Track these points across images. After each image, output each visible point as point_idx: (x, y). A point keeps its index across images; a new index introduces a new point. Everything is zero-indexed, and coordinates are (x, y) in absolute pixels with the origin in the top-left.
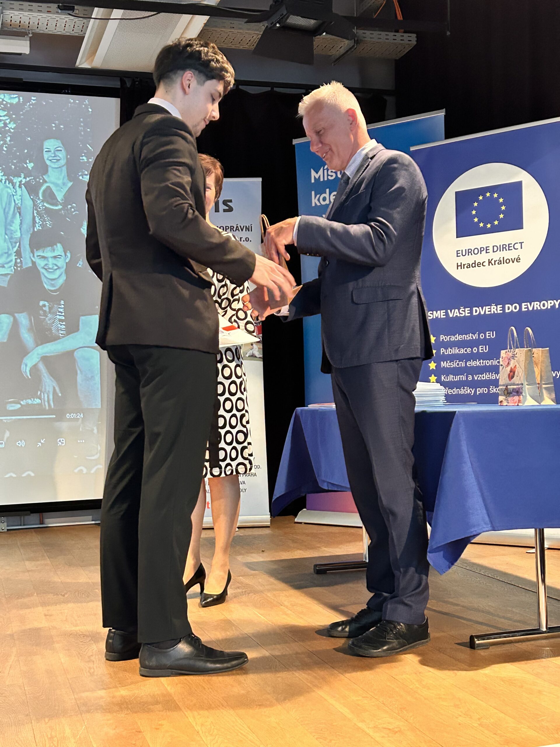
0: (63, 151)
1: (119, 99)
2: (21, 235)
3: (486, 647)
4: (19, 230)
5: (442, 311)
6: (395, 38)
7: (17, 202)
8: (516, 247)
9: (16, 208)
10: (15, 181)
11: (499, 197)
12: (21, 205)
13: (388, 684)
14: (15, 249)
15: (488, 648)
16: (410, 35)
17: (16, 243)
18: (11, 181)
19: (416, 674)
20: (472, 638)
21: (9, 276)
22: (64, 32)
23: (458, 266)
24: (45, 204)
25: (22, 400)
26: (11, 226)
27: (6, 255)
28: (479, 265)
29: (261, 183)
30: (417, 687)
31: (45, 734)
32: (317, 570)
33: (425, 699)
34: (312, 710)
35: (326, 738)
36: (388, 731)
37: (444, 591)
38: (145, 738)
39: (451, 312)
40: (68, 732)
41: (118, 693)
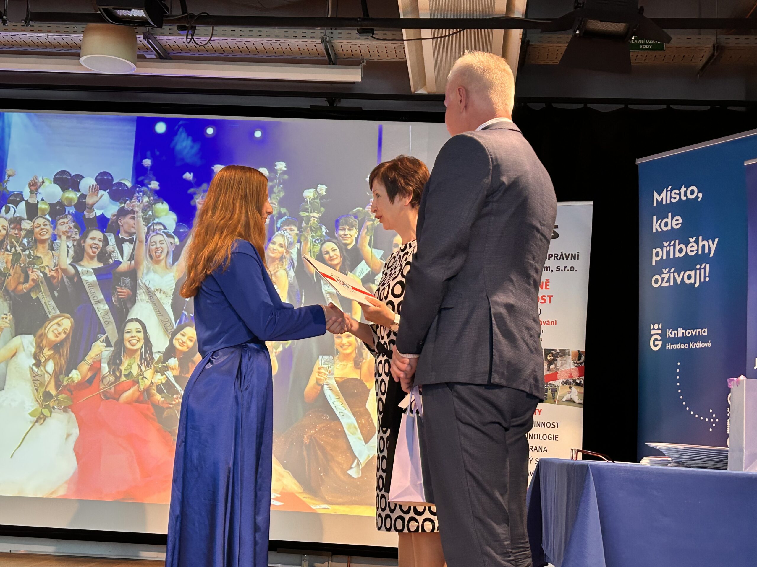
29: (592, 207)
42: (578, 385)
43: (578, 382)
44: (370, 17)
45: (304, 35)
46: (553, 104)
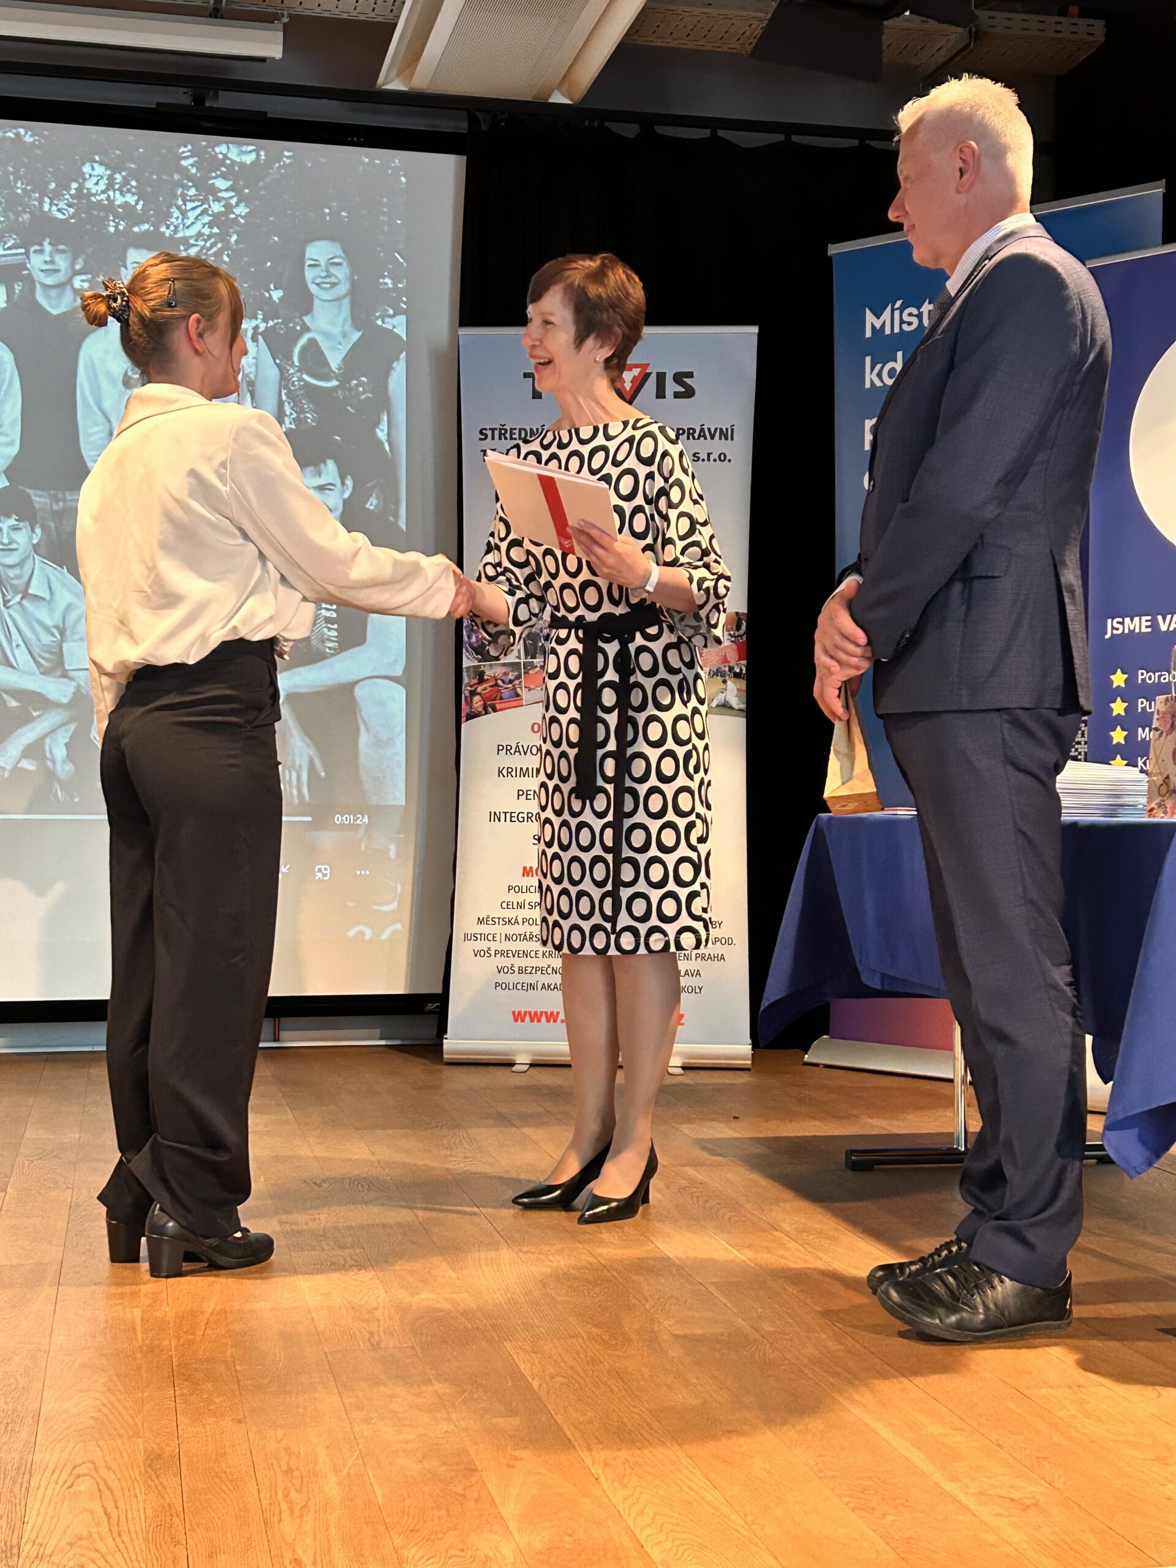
0: (345, 264)
1: (464, 158)
5: (1144, 618)
6: (1058, 28)
7: (247, 370)
12: (256, 377)
13: (1011, 1405)
16: (1091, 21)
19: (1070, 1387)
22: (355, 13)
24: (305, 376)
29: (756, 337)
30: (1074, 1416)
31: (275, 1462)
32: (854, 1162)
33: (1091, 1441)
34: (843, 1449)
35: (873, 1509)
36: (1011, 1504)
37: (1131, 1218)
38: (484, 1482)
39: (1164, 619)
40: (323, 1459)
41: (430, 1388)
46: (656, 127)
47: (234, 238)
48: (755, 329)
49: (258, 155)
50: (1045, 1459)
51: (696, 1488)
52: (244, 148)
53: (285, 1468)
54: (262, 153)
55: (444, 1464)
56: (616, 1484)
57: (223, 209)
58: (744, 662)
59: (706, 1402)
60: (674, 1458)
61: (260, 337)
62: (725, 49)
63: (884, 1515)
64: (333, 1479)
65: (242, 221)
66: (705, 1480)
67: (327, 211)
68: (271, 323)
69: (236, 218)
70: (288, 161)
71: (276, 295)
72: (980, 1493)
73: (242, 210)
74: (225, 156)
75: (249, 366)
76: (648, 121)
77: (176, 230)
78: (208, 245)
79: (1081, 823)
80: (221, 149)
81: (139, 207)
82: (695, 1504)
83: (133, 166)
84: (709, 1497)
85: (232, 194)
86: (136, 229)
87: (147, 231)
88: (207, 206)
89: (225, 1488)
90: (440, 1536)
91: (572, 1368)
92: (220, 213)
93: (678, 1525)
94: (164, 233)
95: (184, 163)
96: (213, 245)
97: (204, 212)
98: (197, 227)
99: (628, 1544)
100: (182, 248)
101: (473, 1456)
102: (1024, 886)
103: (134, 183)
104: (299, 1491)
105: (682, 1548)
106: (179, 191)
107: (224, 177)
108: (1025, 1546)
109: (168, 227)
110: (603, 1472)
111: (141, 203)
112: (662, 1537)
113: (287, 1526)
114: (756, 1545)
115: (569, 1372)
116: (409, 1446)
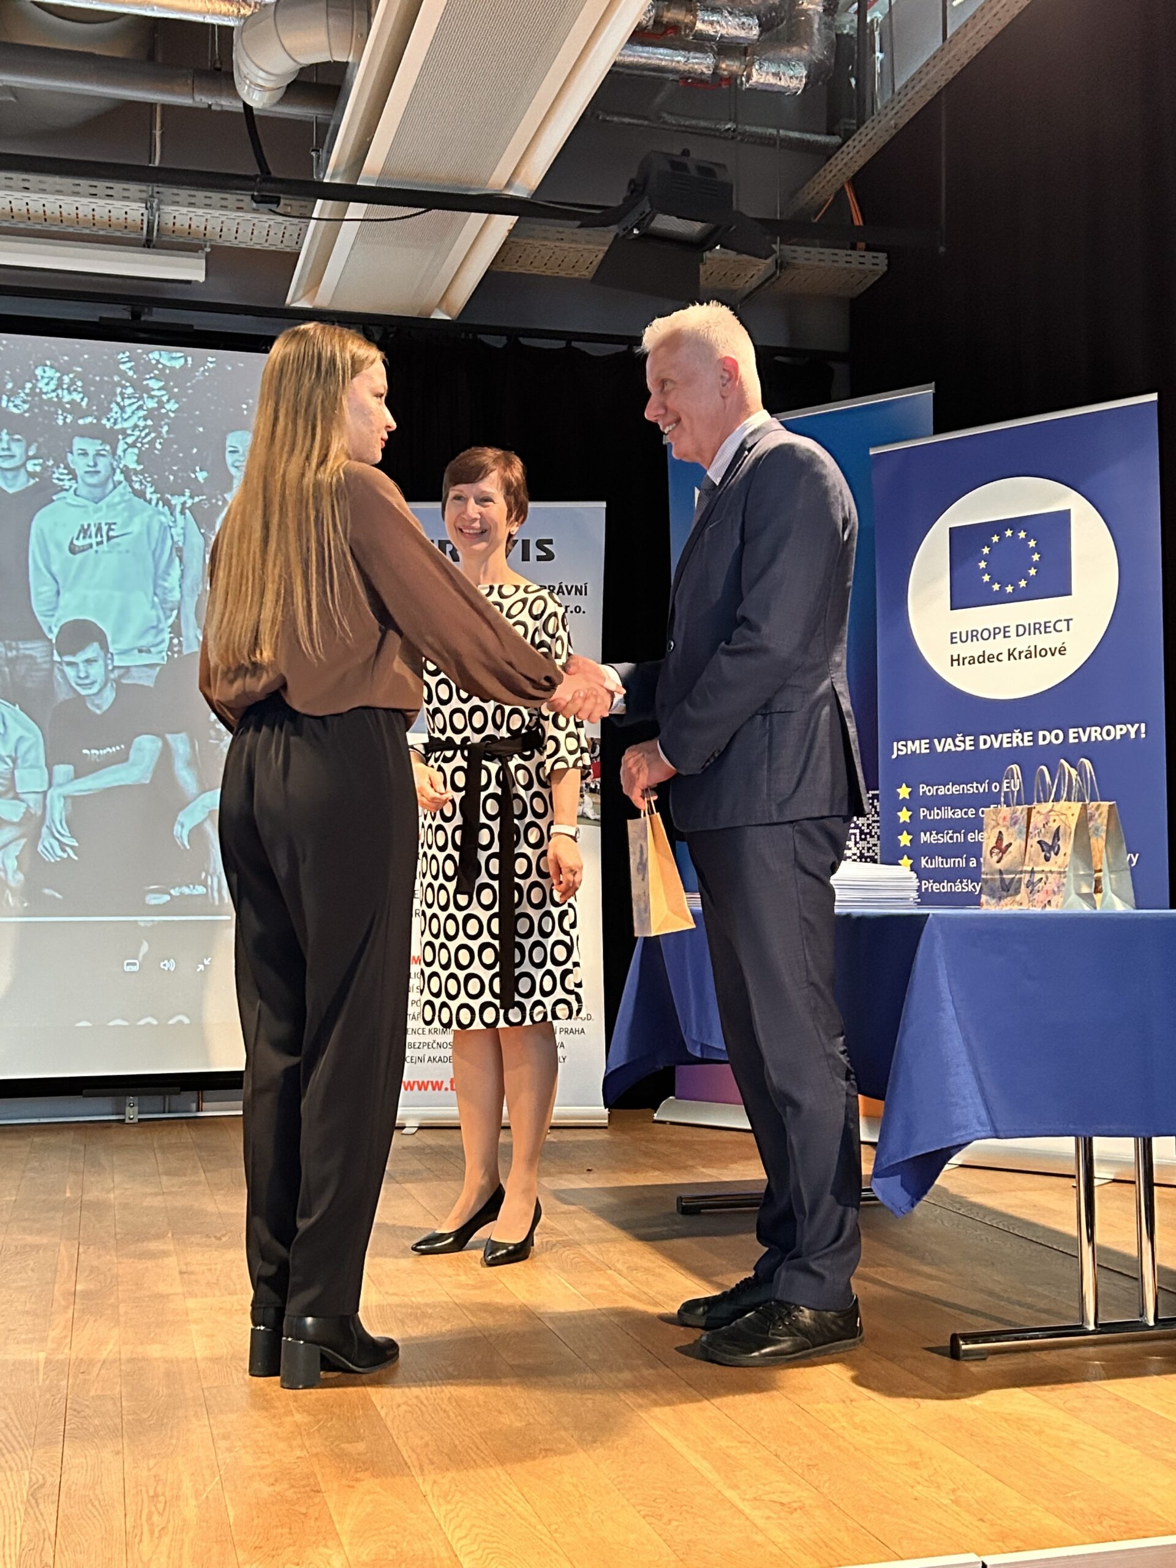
2: (182, 596)
3: (981, 1356)
4: (178, 589)
5: (923, 741)
6: (848, 259)
7: (176, 539)
8: (1058, 627)
9: (174, 551)
10: (173, 502)
11: (1028, 538)
12: (184, 543)
13: (791, 1419)
14: (170, 621)
15: (984, 1359)
16: (875, 254)
17: (172, 610)
18: (167, 503)
19: (844, 1402)
20: (954, 1338)
21: (158, 669)
22: (267, 245)
23: (952, 660)
25: (174, 888)
26: (165, 580)
27: (153, 631)
28: (990, 659)
29: (605, 511)
30: (843, 1428)
31: (144, 1489)
32: (683, 1207)
33: (856, 1449)
34: (643, 1462)
35: (661, 1516)
36: (778, 1507)
37: (913, 1252)
38: (326, 1503)
39: (940, 742)
40: (187, 1486)
41: (289, 1419)
42: (593, 791)
43: (593, 786)
44: (275, 174)
45: (110, 192)
46: (521, 339)
47: (166, 428)
48: (604, 504)
49: (186, 361)
50: (814, 1466)
51: (509, 1501)
52: (174, 355)
53: (151, 1493)
54: (189, 359)
55: (293, 1486)
56: (441, 1500)
57: (156, 405)
58: (599, 779)
59: (530, 1424)
60: (495, 1476)
61: (187, 511)
62: (577, 275)
63: (670, 1521)
64: (193, 1502)
65: (172, 415)
66: (519, 1495)
67: (244, 406)
68: (197, 499)
69: (166, 415)
70: (211, 366)
71: (201, 476)
72: (755, 1499)
73: (172, 406)
74: (158, 362)
75: (178, 535)
76: (513, 334)
77: (115, 423)
78: (143, 434)
79: (854, 916)
80: (155, 355)
81: (84, 404)
82: (508, 1516)
83: (79, 369)
84: (520, 1509)
85: (164, 392)
86: (81, 422)
87: (91, 423)
88: (141, 402)
89: (96, 1513)
90: (279, 1552)
91: (417, 1397)
92: (153, 409)
93: (490, 1535)
94: (105, 425)
95: (123, 367)
96: (147, 435)
97: (140, 408)
98: (135, 418)
99: (444, 1554)
100: (120, 437)
101: (319, 1477)
102: (808, 971)
103: (79, 383)
104: (161, 1514)
105: (491, 1556)
106: (119, 390)
107: (156, 378)
108: (788, 1545)
109: (109, 420)
110: (432, 1490)
111: (86, 400)
112: (474, 1547)
113: (146, 1547)
114: (556, 1552)
115: (415, 1401)
116: (265, 1471)
